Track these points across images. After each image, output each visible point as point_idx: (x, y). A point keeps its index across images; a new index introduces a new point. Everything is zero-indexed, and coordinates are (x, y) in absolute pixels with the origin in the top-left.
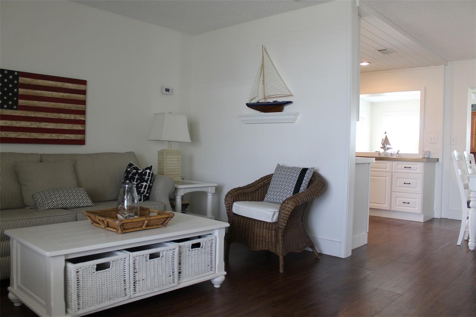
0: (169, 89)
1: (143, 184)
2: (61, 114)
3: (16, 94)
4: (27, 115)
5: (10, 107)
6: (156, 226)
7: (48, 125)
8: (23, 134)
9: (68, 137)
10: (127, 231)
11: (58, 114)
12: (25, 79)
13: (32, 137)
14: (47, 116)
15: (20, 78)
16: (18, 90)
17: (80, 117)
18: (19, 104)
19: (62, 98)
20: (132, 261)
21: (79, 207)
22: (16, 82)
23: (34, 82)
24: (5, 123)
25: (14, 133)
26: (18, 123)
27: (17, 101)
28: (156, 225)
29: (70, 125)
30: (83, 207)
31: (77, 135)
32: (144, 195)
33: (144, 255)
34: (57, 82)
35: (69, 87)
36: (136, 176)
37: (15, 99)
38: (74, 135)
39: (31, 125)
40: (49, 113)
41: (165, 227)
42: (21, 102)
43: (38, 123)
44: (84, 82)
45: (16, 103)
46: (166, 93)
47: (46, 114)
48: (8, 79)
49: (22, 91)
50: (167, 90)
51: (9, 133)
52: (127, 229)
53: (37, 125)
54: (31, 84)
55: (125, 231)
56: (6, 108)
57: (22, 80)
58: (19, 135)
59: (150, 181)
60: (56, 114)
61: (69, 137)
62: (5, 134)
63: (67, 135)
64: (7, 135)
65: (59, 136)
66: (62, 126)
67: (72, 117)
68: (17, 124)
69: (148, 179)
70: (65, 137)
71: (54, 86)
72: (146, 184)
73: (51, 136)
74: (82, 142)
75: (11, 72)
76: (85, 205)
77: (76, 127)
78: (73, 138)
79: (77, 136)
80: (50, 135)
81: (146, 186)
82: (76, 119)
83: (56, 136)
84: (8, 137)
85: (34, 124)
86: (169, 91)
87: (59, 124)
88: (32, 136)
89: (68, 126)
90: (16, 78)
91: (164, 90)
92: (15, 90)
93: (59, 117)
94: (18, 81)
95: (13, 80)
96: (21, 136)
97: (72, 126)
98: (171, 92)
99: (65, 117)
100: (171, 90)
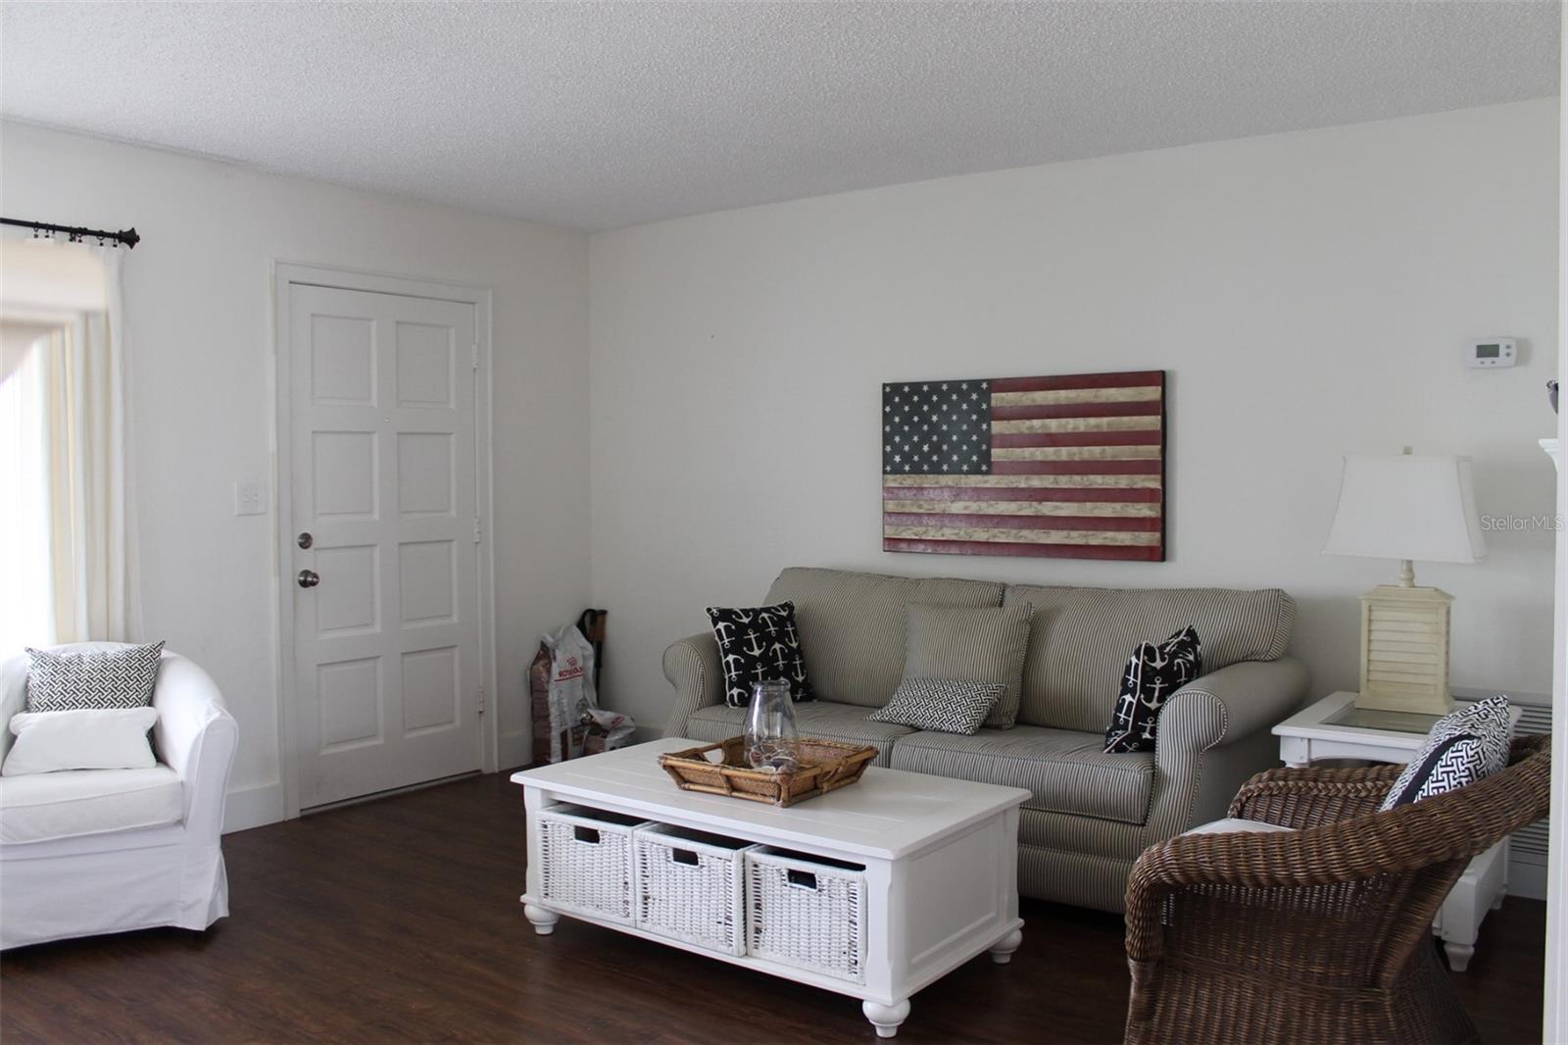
0: (1497, 347)
2: (1092, 477)
3: (988, 439)
4: (1012, 486)
5: (975, 470)
7: (1061, 508)
8: (1002, 533)
9: (1112, 539)
11: (1085, 478)
12: (1003, 394)
13: (1022, 541)
14: (1057, 483)
15: (993, 395)
16: (989, 425)
17: (1144, 480)
18: (992, 460)
19: (1095, 430)
22: (984, 406)
23: (1024, 398)
24: (966, 508)
25: (983, 531)
26: (992, 505)
27: (988, 452)
29: (1118, 506)
31: (1137, 533)
34: (1079, 391)
35: (1112, 400)
37: (984, 447)
38: (1130, 533)
39: (1020, 510)
40: (1061, 477)
42: (998, 454)
43: (1035, 503)
44: (1159, 378)
45: (986, 457)
46: (1483, 363)
47: (1055, 479)
48: (970, 402)
49: (998, 427)
50: (1487, 351)
51: (974, 531)
53: (1033, 509)
54: (1019, 404)
56: (968, 473)
57: (998, 399)
58: (994, 537)
60: (1077, 478)
61: (1116, 540)
62: (966, 533)
63: (1110, 534)
64: (971, 537)
65: (1087, 535)
66: (1094, 509)
67: (1122, 481)
68: (990, 508)
70: (1105, 538)
71: (1074, 403)
73: (1066, 538)
74: (1159, 553)
75: (975, 385)
77: (1134, 511)
78: (1128, 543)
79: (1138, 537)
80: (1065, 533)
82: (1135, 487)
83: (1078, 537)
84: (972, 539)
85: (1026, 507)
86: (1497, 355)
87: (1088, 504)
88: (1022, 536)
89: (1110, 509)
90: (985, 396)
91: (1474, 351)
92: (984, 426)
93: (1087, 483)
94: (989, 404)
95: (979, 402)
96: (999, 538)
97: (1122, 508)
98: (1508, 355)
99: (1102, 484)
100: (1508, 347)
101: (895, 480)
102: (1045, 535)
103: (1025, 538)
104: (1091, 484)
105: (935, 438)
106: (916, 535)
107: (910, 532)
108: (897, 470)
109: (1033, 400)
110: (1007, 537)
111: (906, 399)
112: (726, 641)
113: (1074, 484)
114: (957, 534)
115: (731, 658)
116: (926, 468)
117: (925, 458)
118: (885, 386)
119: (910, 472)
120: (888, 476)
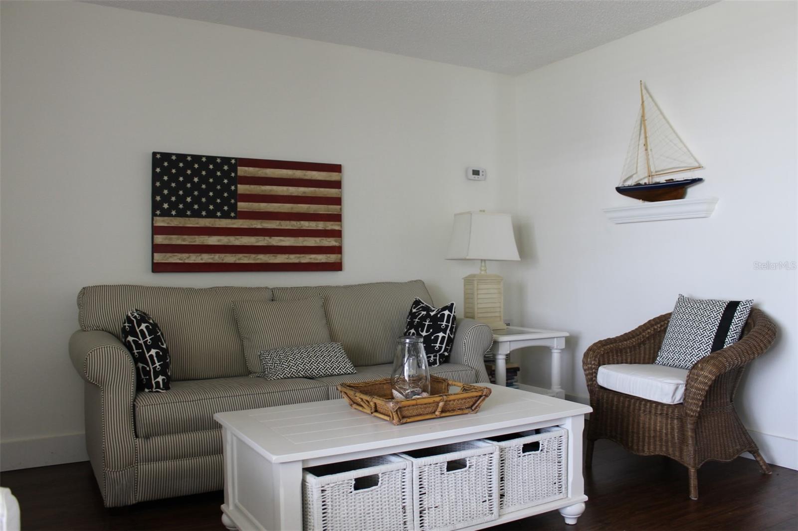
0: (478, 171)
1: (438, 336)
2: (302, 222)
3: (234, 195)
4: (251, 227)
5: (226, 216)
6: (460, 412)
7: (283, 241)
8: (245, 257)
9: (314, 259)
10: (409, 420)
11: (298, 223)
12: (246, 168)
13: (259, 262)
14: (281, 225)
15: (239, 168)
16: (236, 187)
17: (332, 225)
18: (238, 210)
19: (304, 195)
20: (416, 474)
21: (332, 375)
22: (233, 175)
23: (259, 172)
24: (219, 241)
25: (232, 256)
26: (238, 239)
27: (236, 204)
28: (459, 409)
29: (318, 239)
30: (338, 375)
31: (328, 255)
32: (439, 354)
33: (437, 464)
34: (295, 171)
35: (314, 178)
36: (426, 322)
37: (233, 201)
38: (325, 255)
39: (257, 242)
40: (283, 221)
41: (476, 413)
42: (242, 206)
43: (267, 238)
44: (337, 168)
45: (234, 208)
46: (475, 177)
47: (280, 223)
48: (222, 171)
49: (242, 189)
50: (476, 173)
51: (225, 256)
52: (409, 417)
53: (266, 242)
54: (257, 176)
55: (404, 420)
56: (221, 217)
57: (242, 171)
58: (240, 259)
59: (450, 331)
60: (295, 223)
61: (317, 259)
62: (219, 258)
63: (313, 256)
64: (223, 260)
65: (300, 257)
66: (304, 241)
67: (320, 225)
68: (236, 241)
69: (447, 326)
70: (311, 259)
71: (291, 178)
72: (444, 335)
73: (288, 259)
74: (337, 267)
75: (226, 160)
76: (342, 372)
77: (327, 243)
78: (324, 261)
79: (329, 257)
80: (286, 256)
81: (443, 338)
82: (327, 228)
83: (295, 258)
84: (224, 262)
85: (261, 240)
86: (479, 175)
87: (300, 238)
88: (258, 259)
89: (314, 242)
90: (233, 168)
91: (471, 172)
92: (233, 188)
93: (300, 226)
94: (236, 173)
95: (229, 171)
96: (243, 260)
97: (320, 241)
98: (483, 175)
99: (308, 227)
100: (483, 172)
101: (163, 221)
102: (274, 257)
103: (261, 259)
104: (302, 227)
105: (196, 193)
106: (182, 260)
107: (176, 258)
108: (166, 214)
109: (266, 174)
110: (249, 259)
111: (173, 164)
112: (148, 338)
113: (292, 226)
114: (212, 259)
115: (153, 352)
116: (189, 213)
117: (189, 206)
118: (154, 154)
119: (175, 216)
120: (158, 218)
